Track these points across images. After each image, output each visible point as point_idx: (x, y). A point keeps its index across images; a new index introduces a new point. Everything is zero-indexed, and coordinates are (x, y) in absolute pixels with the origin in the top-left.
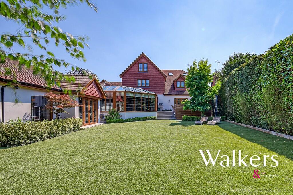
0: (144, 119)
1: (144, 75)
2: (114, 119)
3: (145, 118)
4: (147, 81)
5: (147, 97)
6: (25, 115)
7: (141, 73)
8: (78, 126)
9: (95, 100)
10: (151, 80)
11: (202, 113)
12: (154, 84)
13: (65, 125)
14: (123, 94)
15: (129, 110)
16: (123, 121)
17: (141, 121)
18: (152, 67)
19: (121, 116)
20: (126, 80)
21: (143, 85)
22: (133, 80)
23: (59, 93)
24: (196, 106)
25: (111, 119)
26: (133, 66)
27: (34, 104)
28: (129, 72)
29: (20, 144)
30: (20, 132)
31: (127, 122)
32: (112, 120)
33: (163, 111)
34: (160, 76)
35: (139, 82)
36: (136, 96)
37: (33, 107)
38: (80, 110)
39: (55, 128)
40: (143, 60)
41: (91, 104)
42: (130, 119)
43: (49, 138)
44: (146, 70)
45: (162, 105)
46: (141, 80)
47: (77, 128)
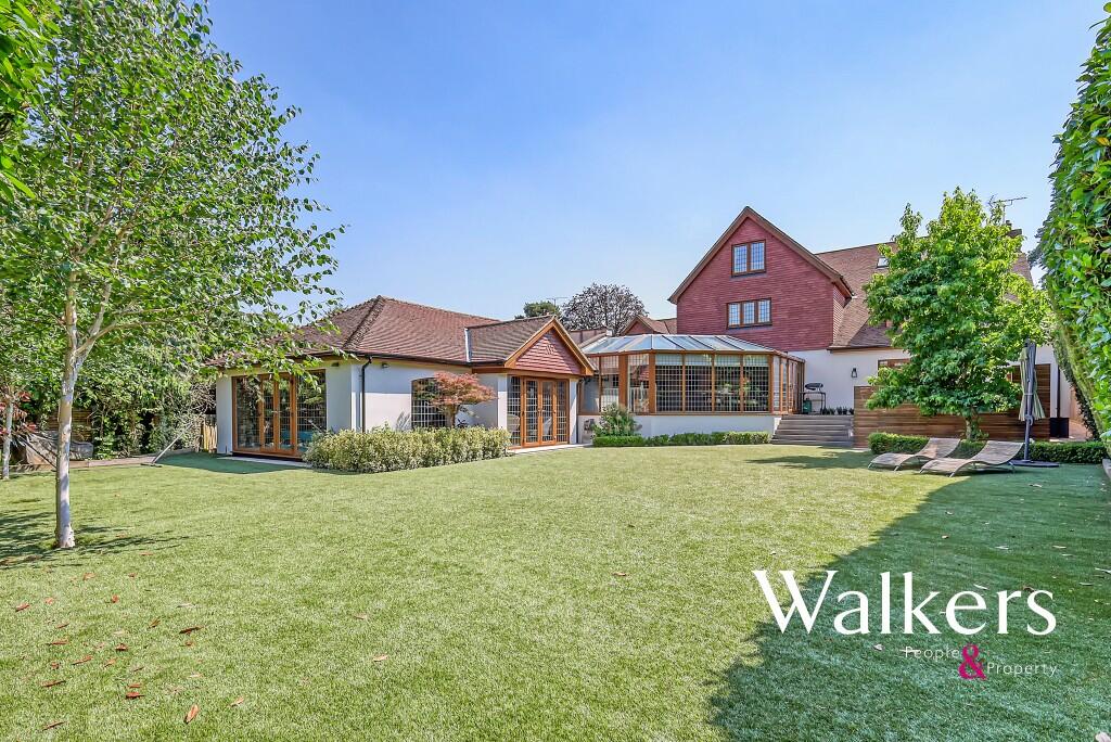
0: (718, 439)
1: (753, 287)
2: (614, 434)
3: (722, 435)
4: (764, 306)
5: (738, 364)
6: (401, 416)
7: (741, 279)
8: (495, 446)
9: (562, 382)
10: (777, 301)
11: (968, 423)
12: (790, 315)
13: (460, 441)
14: (643, 360)
15: (674, 409)
16: (640, 443)
17: (706, 444)
18: (781, 250)
19: (641, 426)
20: (691, 310)
21: (750, 320)
22: (711, 308)
23: (470, 370)
24: (925, 393)
25: (608, 435)
26: (711, 260)
27: (414, 395)
28: (699, 281)
29: (371, 471)
30: (371, 449)
31: (656, 445)
32: (607, 437)
33: (825, 412)
34: (814, 280)
35: (734, 310)
36: (691, 362)
37: (414, 402)
38: (513, 410)
39: (437, 447)
40: (750, 232)
41: (546, 393)
42: (665, 437)
43: (426, 465)
44: (758, 265)
45: (823, 390)
46: (741, 303)
47: (492, 451)
